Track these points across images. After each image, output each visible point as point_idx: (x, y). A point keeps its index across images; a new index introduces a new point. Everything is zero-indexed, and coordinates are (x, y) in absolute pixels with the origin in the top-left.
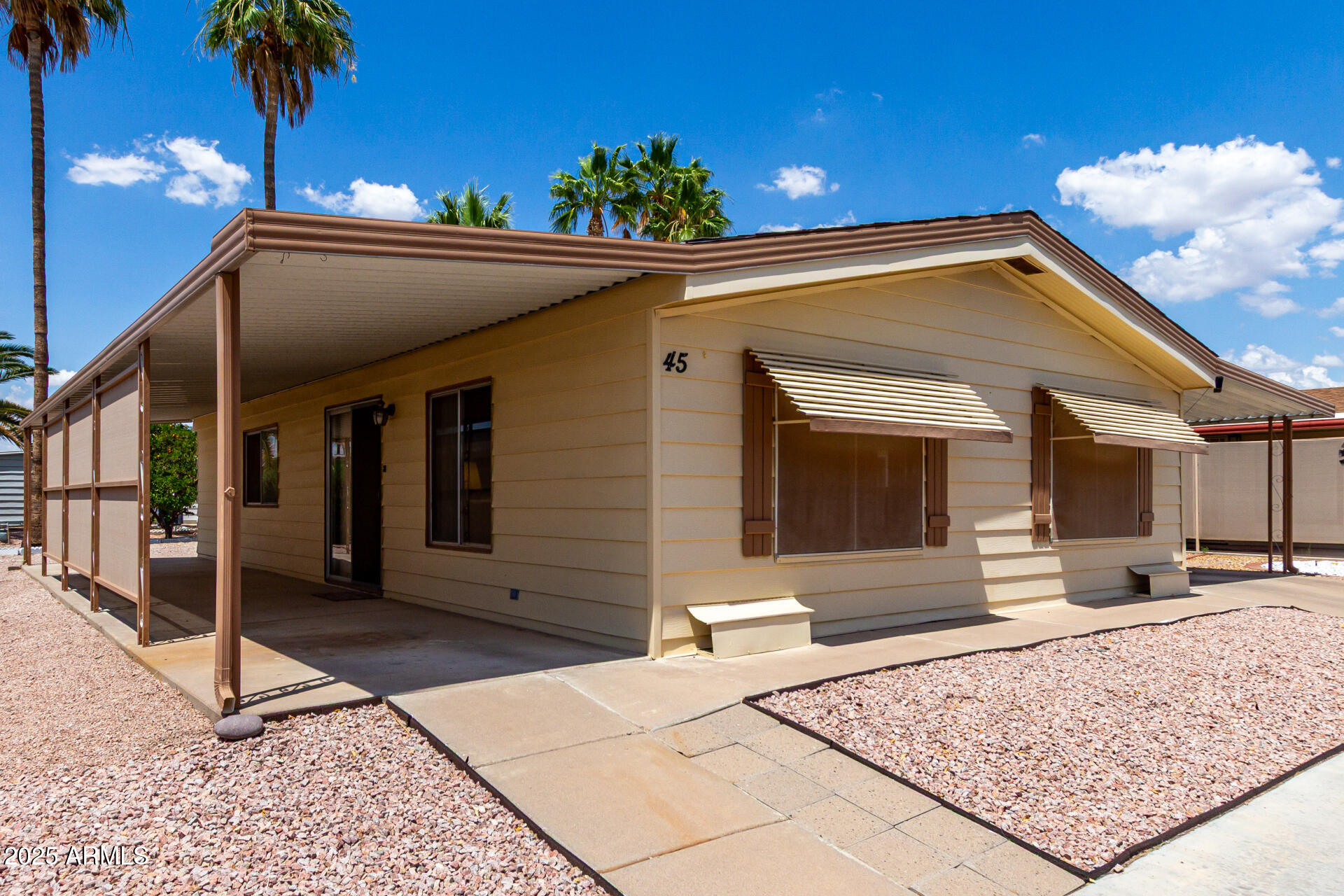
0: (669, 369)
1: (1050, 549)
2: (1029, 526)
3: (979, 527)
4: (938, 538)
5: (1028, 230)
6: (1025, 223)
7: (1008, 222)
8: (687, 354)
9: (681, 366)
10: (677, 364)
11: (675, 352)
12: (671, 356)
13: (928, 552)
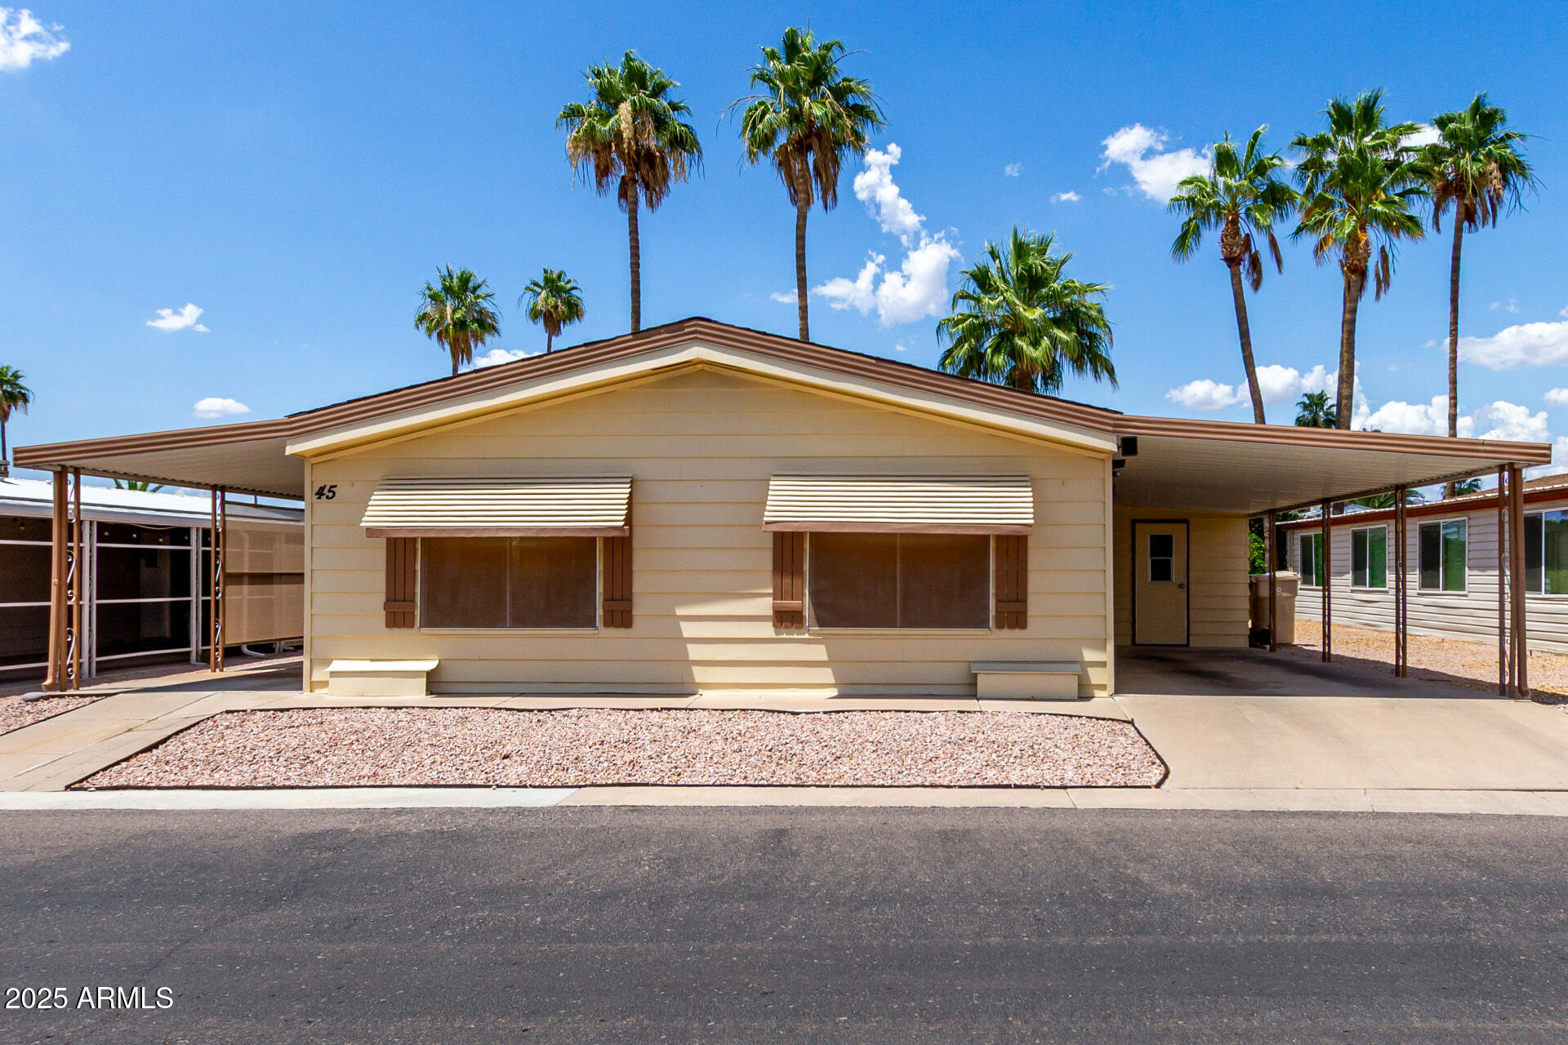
0: (319, 498)
1: (806, 636)
2: (770, 613)
3: (680, 612)
5: (695, 335)
6: (686, 330)
7: (660, 334)
8: (336, 486)
9: (331, 494)
10: (327, 494)
11: (325, 486)
12: (322, 489)
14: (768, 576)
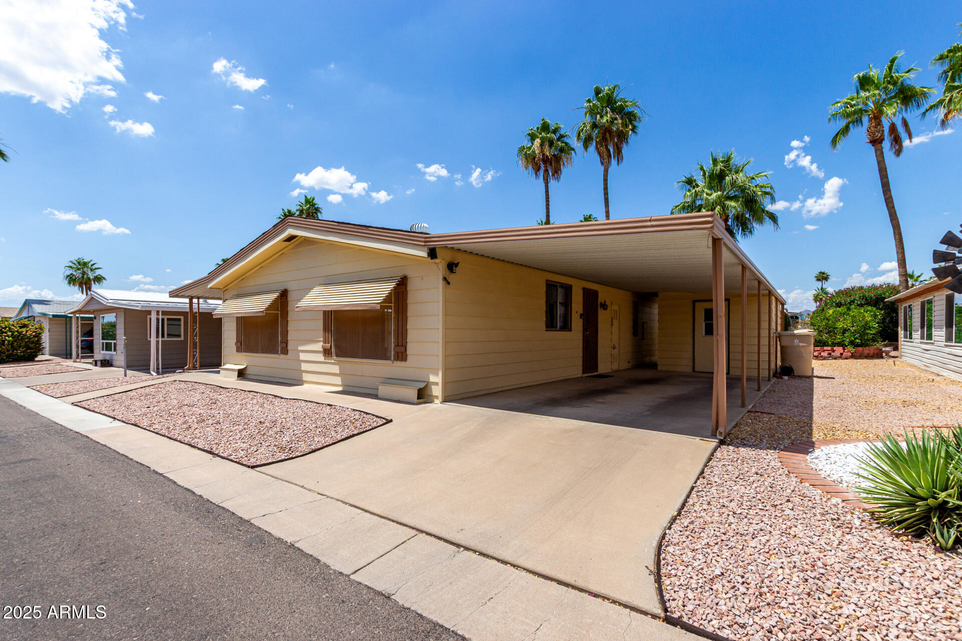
1: (333, 361)
2: (322, 350)
3: (300, 348)
4: (285, 351)
5: (289, 224)
13: (282, 356)
14: (321, 332)
